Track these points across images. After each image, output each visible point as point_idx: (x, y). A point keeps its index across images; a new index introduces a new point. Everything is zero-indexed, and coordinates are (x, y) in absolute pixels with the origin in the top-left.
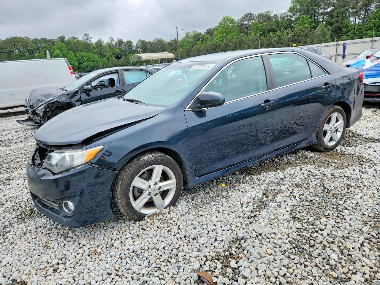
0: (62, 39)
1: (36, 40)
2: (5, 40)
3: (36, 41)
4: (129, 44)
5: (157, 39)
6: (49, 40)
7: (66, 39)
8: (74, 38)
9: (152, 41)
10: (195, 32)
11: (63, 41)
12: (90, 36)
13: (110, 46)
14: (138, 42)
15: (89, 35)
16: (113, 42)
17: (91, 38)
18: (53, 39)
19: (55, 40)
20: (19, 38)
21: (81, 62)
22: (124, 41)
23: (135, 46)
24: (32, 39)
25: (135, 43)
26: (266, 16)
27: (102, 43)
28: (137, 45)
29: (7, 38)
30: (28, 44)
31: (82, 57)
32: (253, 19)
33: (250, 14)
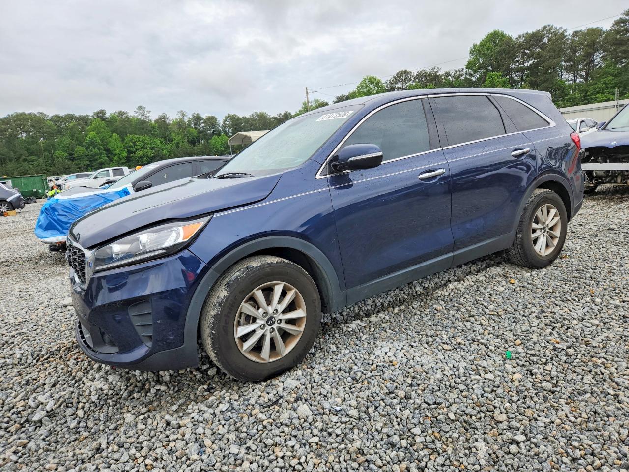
0: (101, 115)
1: (57, 116)
2: (5, 118)
3: (57, 119)
4: (211, 121)
5: (256, 113)
6: (80, 116)
7: (108, 115)
8: (121, 113)
9: (248, 116)
10: (318, 101)
11: (103, 119)
12: (147, 110)
13: (180, 124)
14: (226, 118)
15: (145, 108)
16: (186, 120)
17: (149, 112)
18: (84, 116)
19: (88, 116)
20: (29, 114)
21: (133, 150)
22: (204, 116)
23: (222, 123)
24: (50, 116)
25: (220, 121)
26: (430, 74)
27: (167, 121)
28: (224, 123)
29: (9, 115)
30: (44, 123)
31: (134, 143)
32: (410, 80)
33: (406, 72)
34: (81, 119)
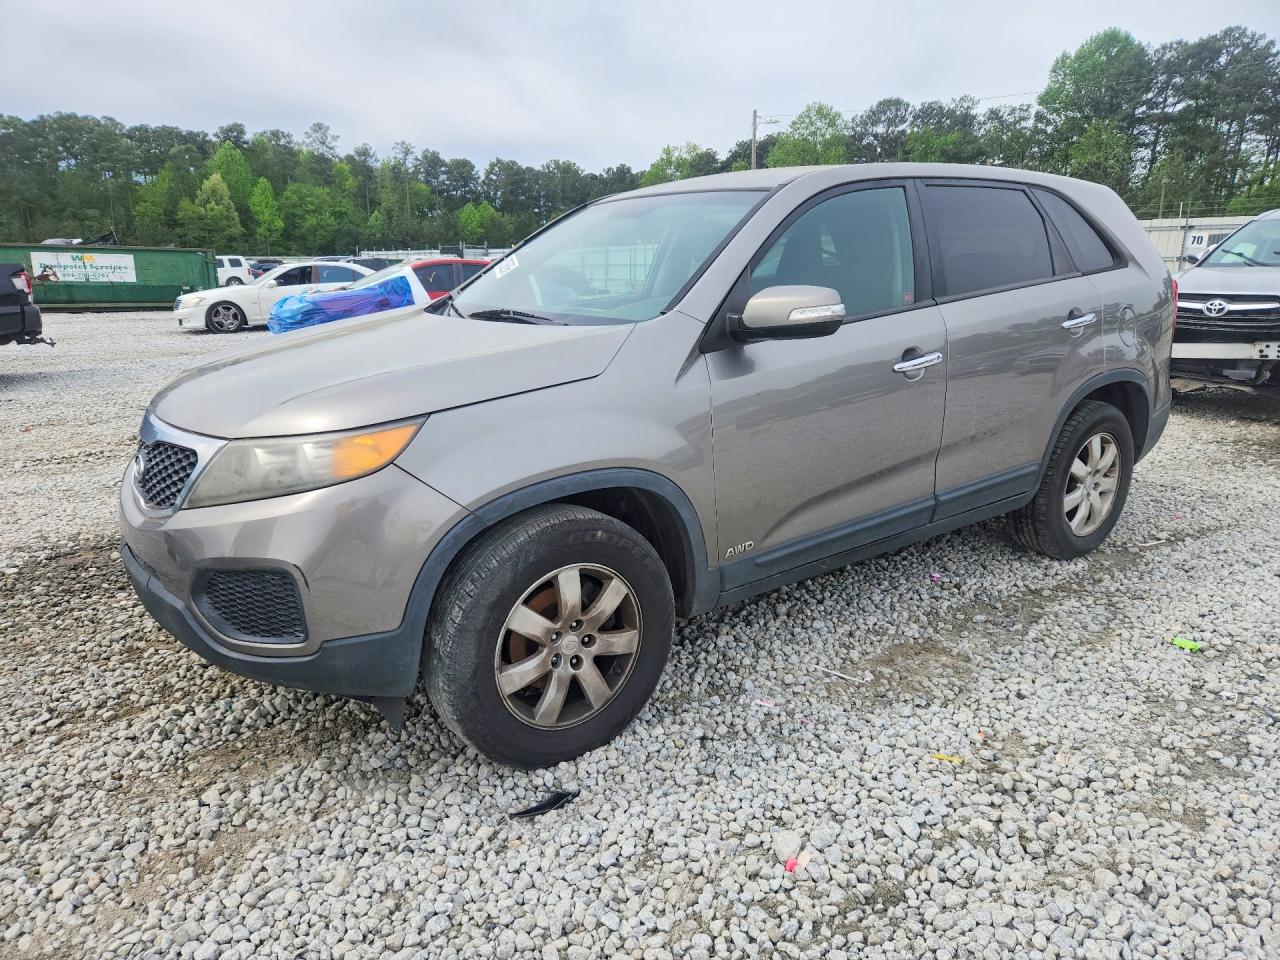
0: (233, 134)
1: (143, 129)
2: (34, 122)
3: (141, 135)
4: (462, 170)
5: (556, 162)
6: (190, 133)
7: (248, 136)
8: (276, 134)
9: (537, 167)
10: (695, 148)
11: (238, 143)
12: (331, 132)
13: (397, 172)
14: (492, 166)
15: (328, 128)
16: (410, 164)
17: (335, 138)
18: (198, 135)
19: (206, 135)
20: (85, 118)
22: (447, 157)
23: (483, 177)
24: (127, 127)
25: (481, 170)
26: (951, 114)
27: (371, 162)
28: (487, 177)
29: (42, 117)
30: (116, 141)
31: (301, 199)
32: (903, 120)
33: (897, 103)
34: (189, 138)
